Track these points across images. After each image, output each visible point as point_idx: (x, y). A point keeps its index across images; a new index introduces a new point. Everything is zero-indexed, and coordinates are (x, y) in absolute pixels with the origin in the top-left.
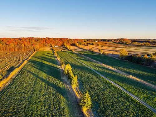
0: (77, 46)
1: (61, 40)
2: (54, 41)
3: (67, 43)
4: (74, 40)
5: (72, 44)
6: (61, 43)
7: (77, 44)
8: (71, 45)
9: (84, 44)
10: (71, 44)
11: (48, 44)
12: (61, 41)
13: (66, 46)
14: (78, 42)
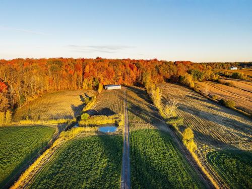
0: (187, 86)
1: (135, 64)
2: (111, 69)
3: (155, 73)
4: (176, 63)
5: (172, 77)
6: (134, 74)
7: (190, 79)
8: (169, 81)
9: (211, 76)
10: (168, 76)
11: (86, 80)
12: (135, 69)
13: (150, 89)
14: (189, 72)
